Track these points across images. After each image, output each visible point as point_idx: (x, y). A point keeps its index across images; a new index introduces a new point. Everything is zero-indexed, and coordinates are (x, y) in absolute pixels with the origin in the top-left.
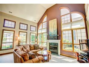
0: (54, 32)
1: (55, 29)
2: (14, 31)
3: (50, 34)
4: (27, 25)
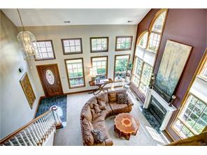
0: (169, 81)
1: (173, 77)
2: (82, 59)
3: (158, 78)
4: (108, 38)
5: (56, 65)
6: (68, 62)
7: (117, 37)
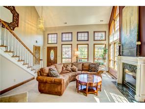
2: (72, 45)
4: (88, 32)
5: (57, 47)
6: (63, 46)
7: (94, 32)
